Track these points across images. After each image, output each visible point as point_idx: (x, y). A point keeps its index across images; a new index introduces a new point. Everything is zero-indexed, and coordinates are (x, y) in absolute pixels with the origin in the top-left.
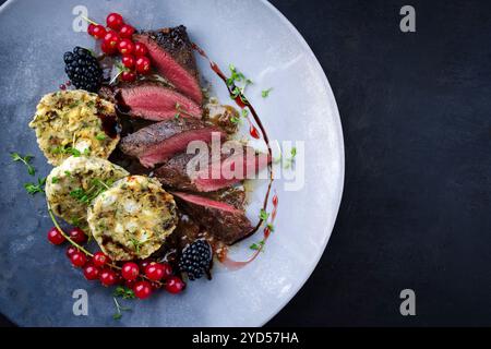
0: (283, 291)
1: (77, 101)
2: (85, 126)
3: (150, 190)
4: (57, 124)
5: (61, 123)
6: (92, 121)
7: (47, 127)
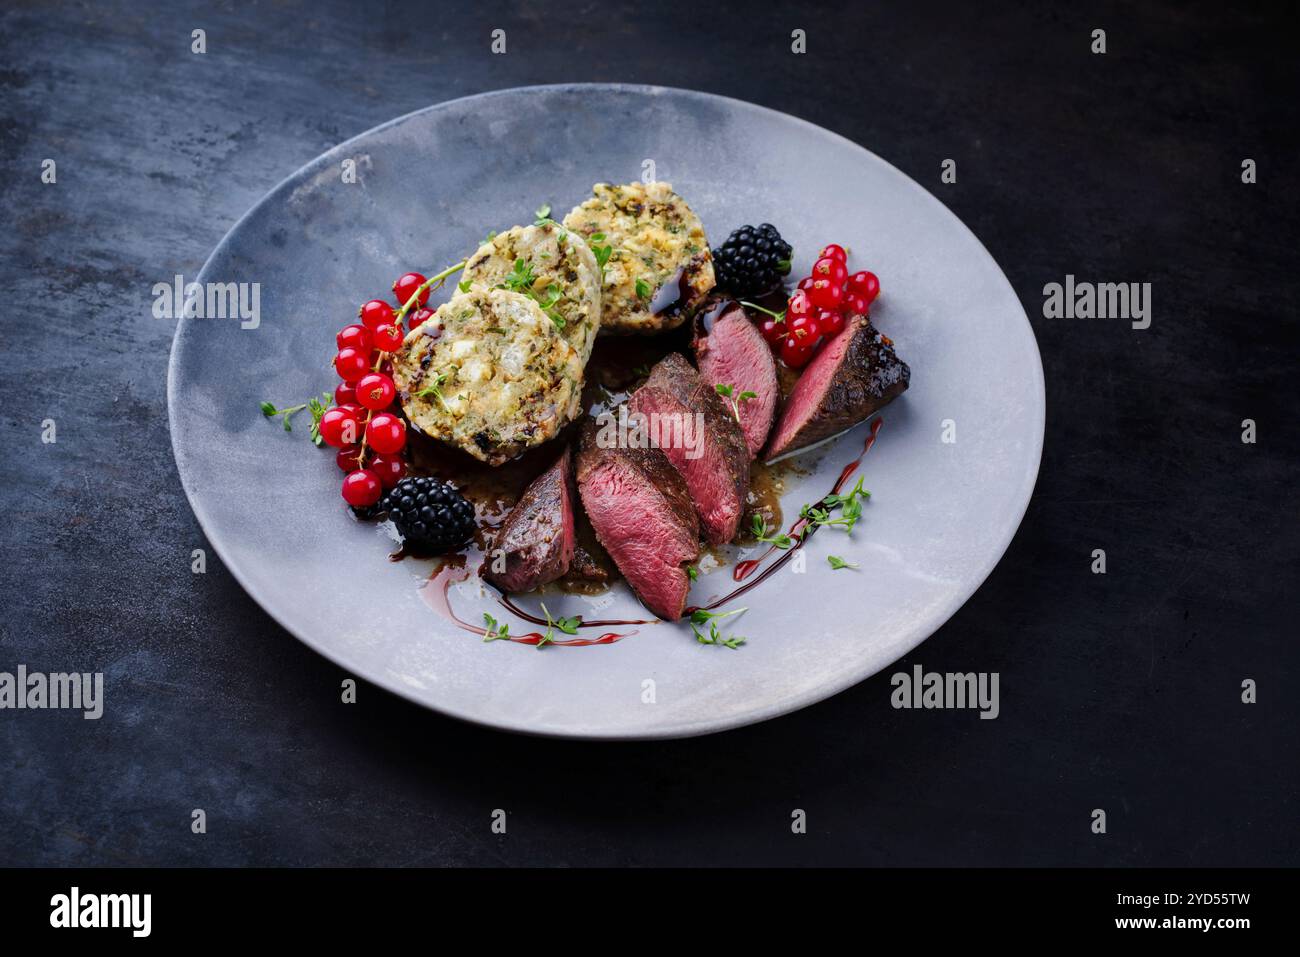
0: (406, 678)
1: (684, 227)
2: (648, 262)
3: (556, 384)
4: (624, 222)
5: (629, 226)
6: (661, 267)
7: (609, 211)
